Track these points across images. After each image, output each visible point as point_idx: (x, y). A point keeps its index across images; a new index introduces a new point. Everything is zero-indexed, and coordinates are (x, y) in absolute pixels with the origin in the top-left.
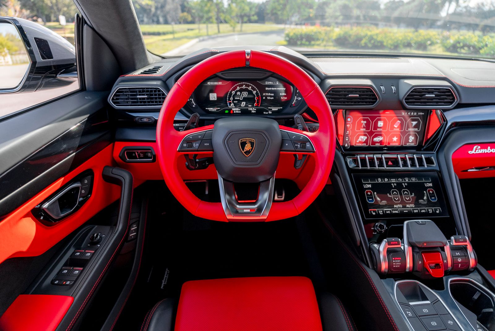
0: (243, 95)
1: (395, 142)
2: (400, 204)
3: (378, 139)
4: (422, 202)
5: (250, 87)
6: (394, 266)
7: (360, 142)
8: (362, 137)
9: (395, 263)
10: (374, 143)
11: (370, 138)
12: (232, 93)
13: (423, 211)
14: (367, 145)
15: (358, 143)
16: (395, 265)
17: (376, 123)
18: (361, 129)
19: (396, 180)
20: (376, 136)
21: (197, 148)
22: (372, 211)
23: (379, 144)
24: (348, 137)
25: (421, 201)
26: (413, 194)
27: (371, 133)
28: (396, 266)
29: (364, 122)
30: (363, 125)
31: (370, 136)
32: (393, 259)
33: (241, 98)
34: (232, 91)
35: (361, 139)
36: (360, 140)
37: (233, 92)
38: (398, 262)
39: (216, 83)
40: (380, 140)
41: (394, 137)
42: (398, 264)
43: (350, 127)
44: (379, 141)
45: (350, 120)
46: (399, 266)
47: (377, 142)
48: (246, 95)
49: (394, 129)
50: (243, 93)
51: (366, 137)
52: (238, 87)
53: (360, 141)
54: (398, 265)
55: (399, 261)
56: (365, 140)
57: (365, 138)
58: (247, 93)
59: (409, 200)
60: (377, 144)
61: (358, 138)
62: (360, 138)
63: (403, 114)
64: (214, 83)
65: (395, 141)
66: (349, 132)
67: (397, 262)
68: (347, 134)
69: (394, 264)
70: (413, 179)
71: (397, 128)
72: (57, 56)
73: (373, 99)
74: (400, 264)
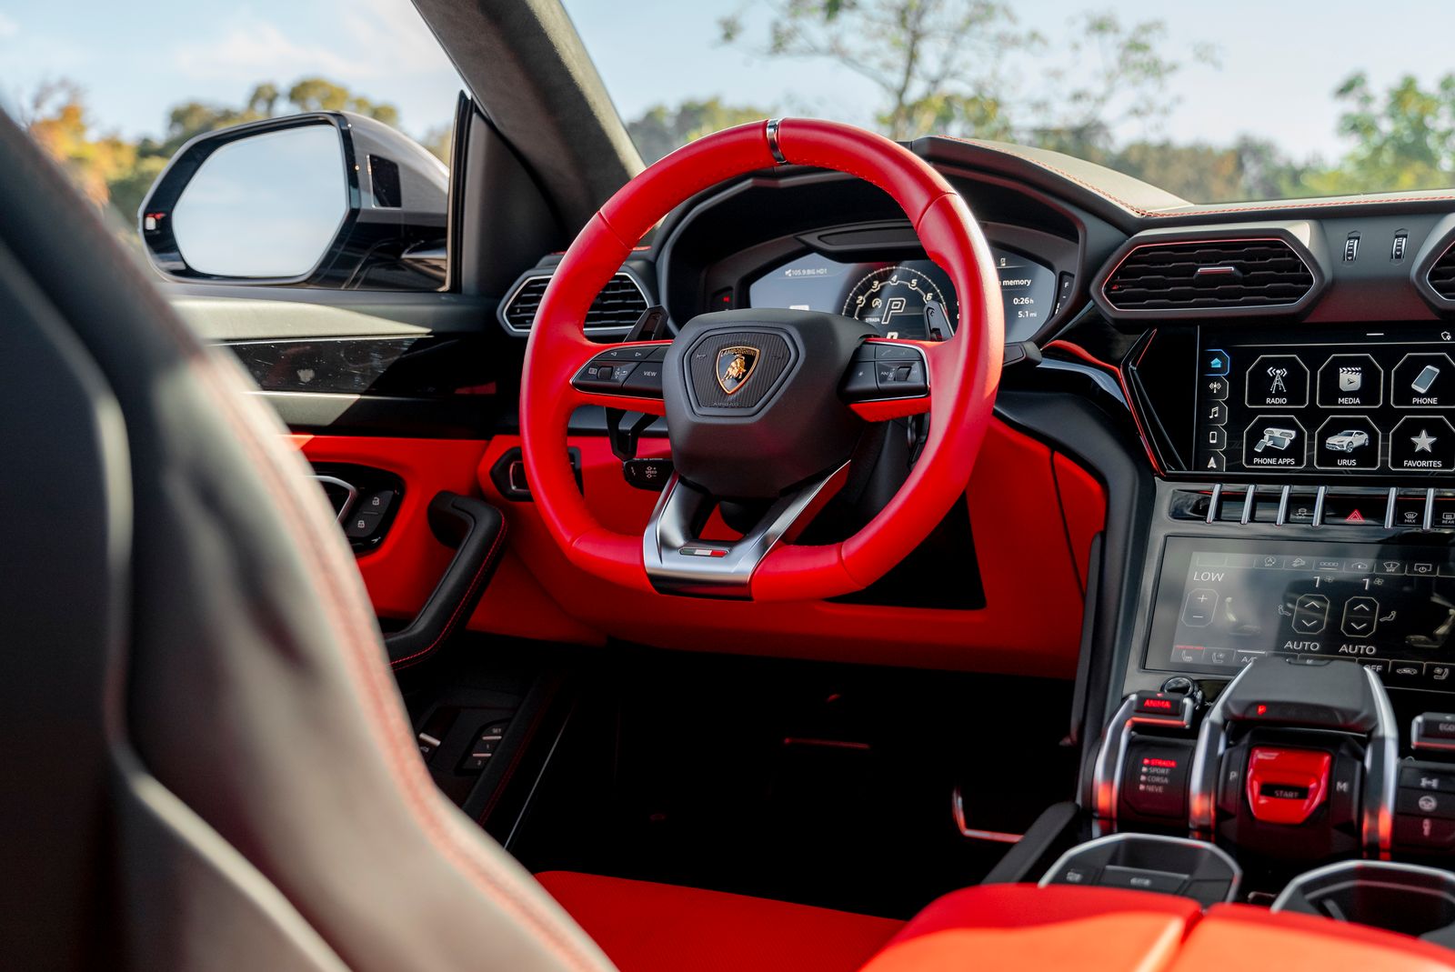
0: (890, 309)
1: (1423, 455)
2: (1312, 639)
3: (1349, 439)
4: (1419, 642)
5: (914, 282)
6: (1142, 787)
7: (1269, 452)
8: (1277, 432)
9: (1146, 774)
10: (1330, 457)
11: (1311, 438)
12: (858, 302)
13: (1406, 671)
14: (1299, 462)
15: (1260, 455)
16: (1146, 783)
17: (1331, 378)
18: (1268, 400)
19: (1340, 567)
20: (1335, 428)
21: (621, 380)
22: (1184, 652)
23: (1353, 462)
24: (1216, 429)
25: (1418, 639)
26: (1394, 614)
27: (1311, 417)
28: (1151, 789)
29: (1278, 372)
30: (1275, 384)
31: (1311, 427)
32: (1146, 761)
33: (886, 321)
34: (856, 295)
35: (1271, 438)
36: (1266, 441)
37: (861, 298)
38: (1161, 775)
39: (809, 272)
40: (1356, 444)
41: (1418, 434)
42: (1158, 779)
43: (1221, 393)
44: (1350, 451)
45: (1219, 366)
46: (1160, 789)
47: (1343, 455)
48: (900, 309)
49: (1415, 400)
50: (892, 302)
51: (1293, 433)
52: (876, 283)
53: (1267, 448)
54: (1157, 784)
55: (1163, 771)
56: (1287, 443)
57: (1290, 435)
58: (902, 301)
59: (1364, 631)
60: (1344, 462)
61: (1257, 435)
62: (1267, 437)
63: (1449, 337)
64: (804, 272)
65: (1423, 451)
66: (1222, 411)
67: (1156, 775)
68: (1211, 417)
69: (1143, 778)
70: (1418, 567)
71: (1428, 395)
72: (412, 203)
73: (1295, 280)
74: (1166, 781)
